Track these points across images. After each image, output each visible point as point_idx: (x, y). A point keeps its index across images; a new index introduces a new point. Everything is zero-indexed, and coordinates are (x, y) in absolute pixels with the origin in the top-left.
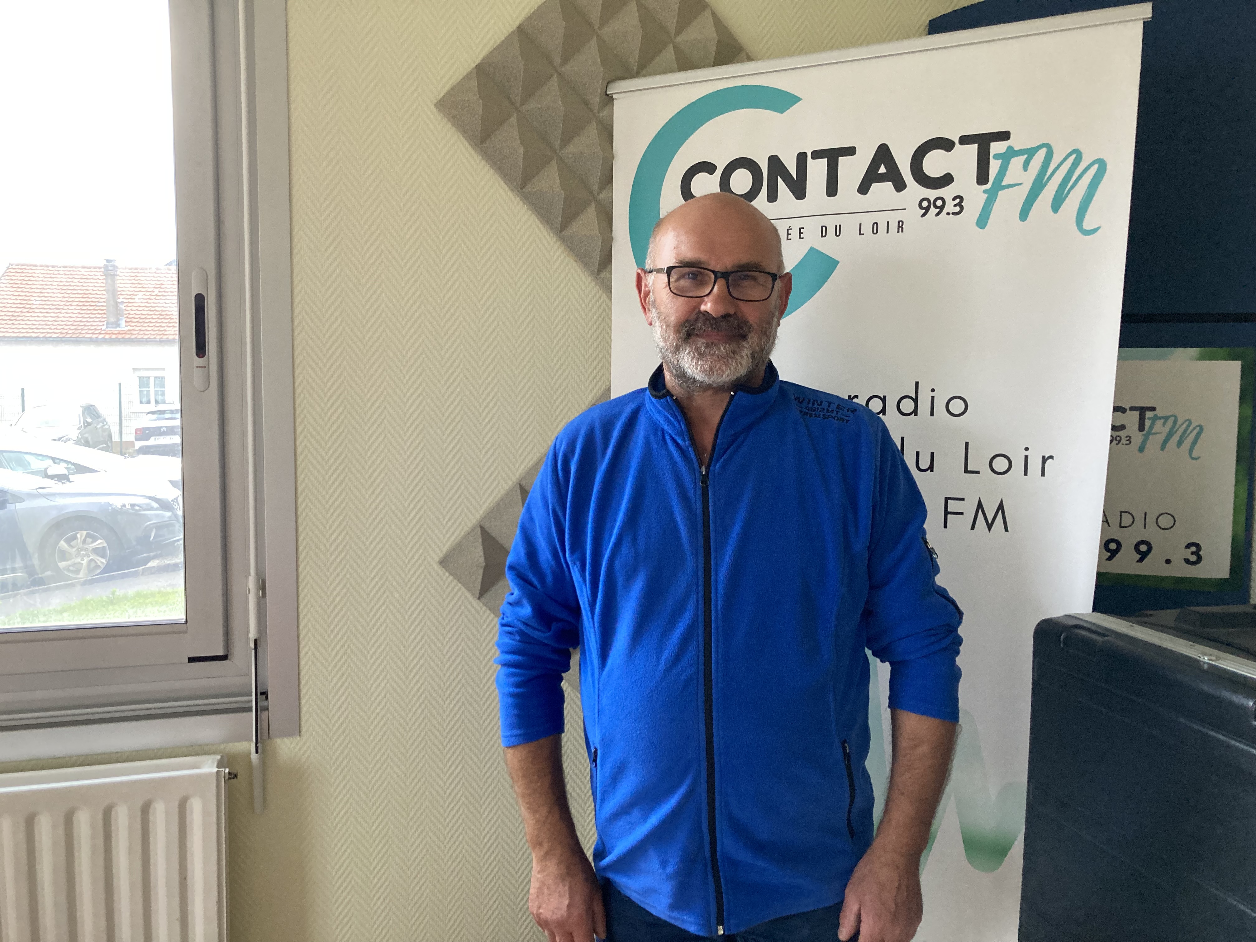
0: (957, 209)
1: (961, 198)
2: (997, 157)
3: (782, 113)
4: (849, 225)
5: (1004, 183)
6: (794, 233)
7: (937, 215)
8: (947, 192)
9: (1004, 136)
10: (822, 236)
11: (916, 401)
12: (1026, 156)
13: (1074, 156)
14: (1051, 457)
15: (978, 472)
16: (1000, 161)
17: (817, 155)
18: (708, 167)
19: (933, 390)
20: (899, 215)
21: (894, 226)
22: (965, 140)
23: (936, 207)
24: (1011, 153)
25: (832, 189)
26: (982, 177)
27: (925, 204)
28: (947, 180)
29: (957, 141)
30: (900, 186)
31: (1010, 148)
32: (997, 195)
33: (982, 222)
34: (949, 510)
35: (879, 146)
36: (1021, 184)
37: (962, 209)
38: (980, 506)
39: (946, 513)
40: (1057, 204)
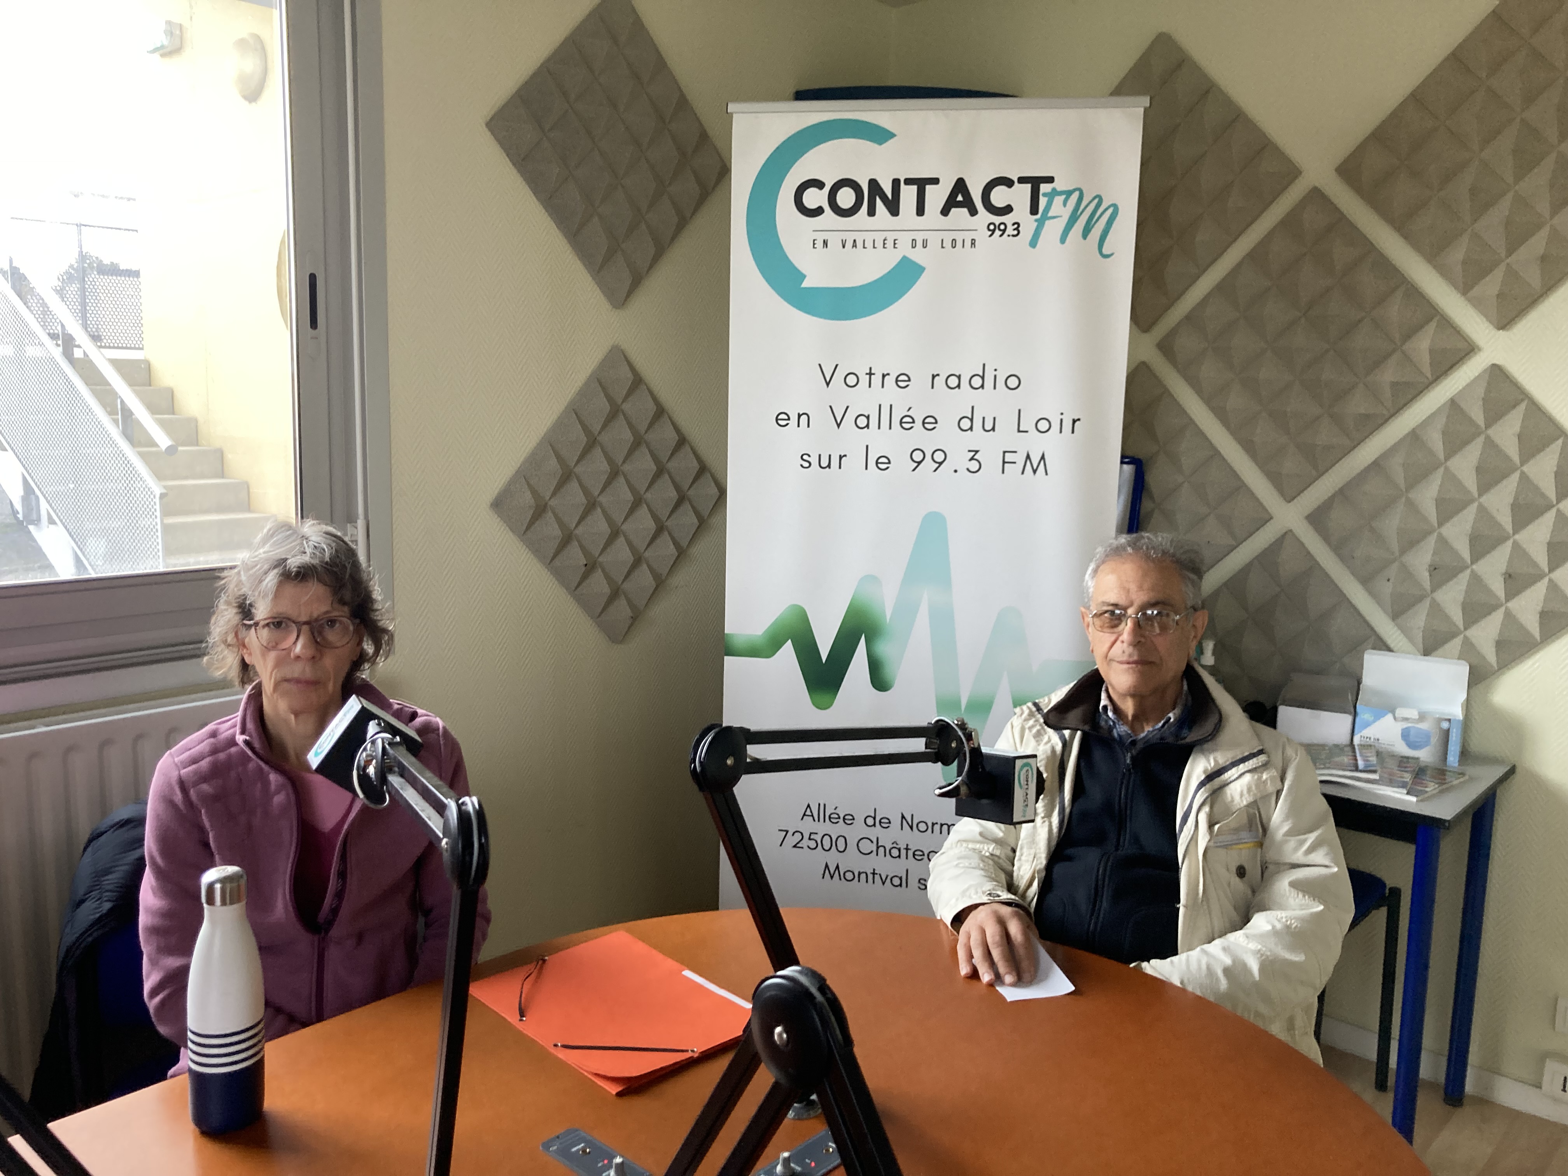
0: (1015, 232)
1: (1018, 224)
2: (1045, 195)
3: (880, 144)
4: (934, 240)
5: (1050, 214)
6: (889, 244)
7: (1001, 236)
8: (1008, 219)
9: (1050, 180)
10: (913, 247)
11: (983, 378)
12: (1064, 197)
13: (1097, 200)
14: (1079, 420)
15: (1027, 432)
16: (1047, 199)
17: (908, 182)
18: (819, 184)
19: (996, 370)
20: (973, 235)
21: (968, 243)
22: (1022, 180)
23: (1000, 230)
24: (1055, 193)
25: (920, 211)
26: (1034, 210)
27: (992, 227)
28: (1008, 209)
29: (1016, 181)
30: (973, 212)
31: (1054, 189)
32: (1044, 223)
33: (1033, 243)
34: (1006, 460)
35: (957, 179)
36: (1061, 216)
37: (1019, 233)
38: (1028, 457)
39: (1004, 462)
40: (1085, 233)
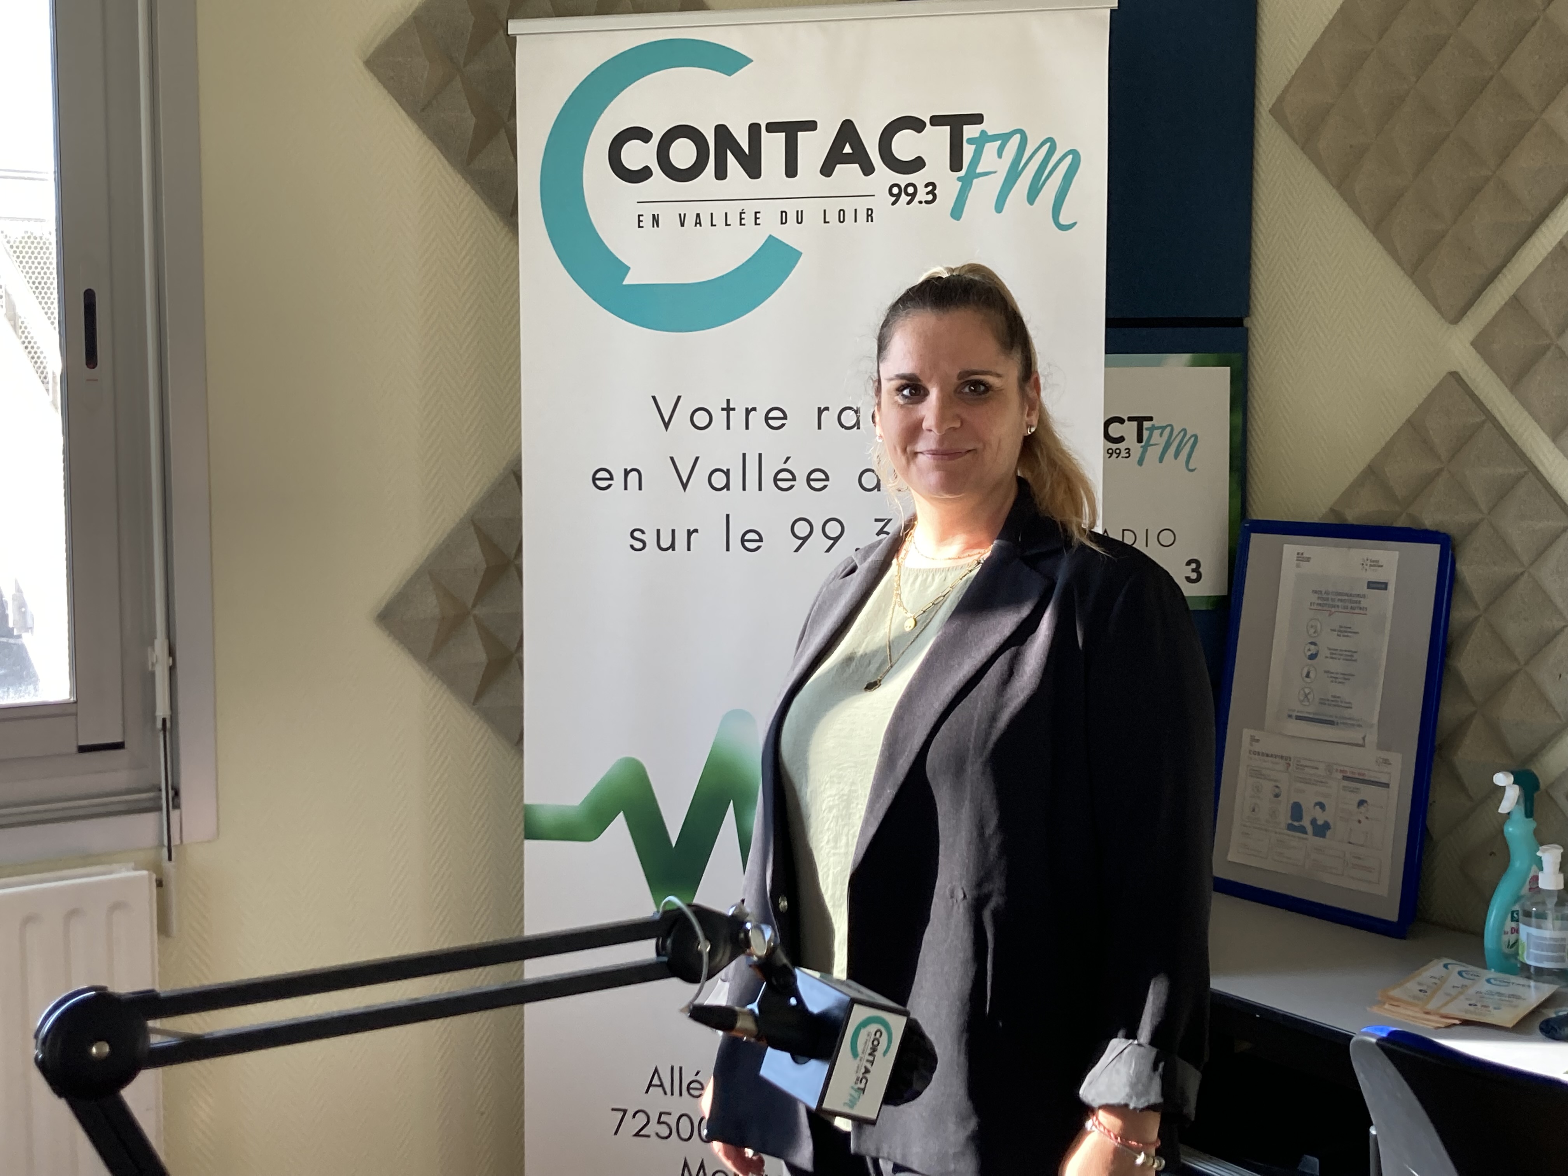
0: (930, 197)
1: (933, 185)
2: (970, 141)
3: (730, 75)
4: (812, 210)
5: (979, 170)
6: (749, 218)
7: (909, 203)
8: (919, 178)
9: (977, 119)
10: (782, 223)
12: (999, 142)
13: (1048, 144)
16: (973, 147)
17: (773, 127)
18: (643, 135)
20: (868, 202)
21: (862, 215)
22: (936, 121)
23: (907, 194)
24: (984, 138)
25: (791, 170)
26: (956, 163)
27: (895, 190)
28: (918, 164)
29: (928, 122)
30: (868, 169)
31: (983, 132)
32: (972, 183)
33: (957, 212)
35: (844, 121)
36: (995, 172)
37: (935, 197)
40: (1032, 196)
